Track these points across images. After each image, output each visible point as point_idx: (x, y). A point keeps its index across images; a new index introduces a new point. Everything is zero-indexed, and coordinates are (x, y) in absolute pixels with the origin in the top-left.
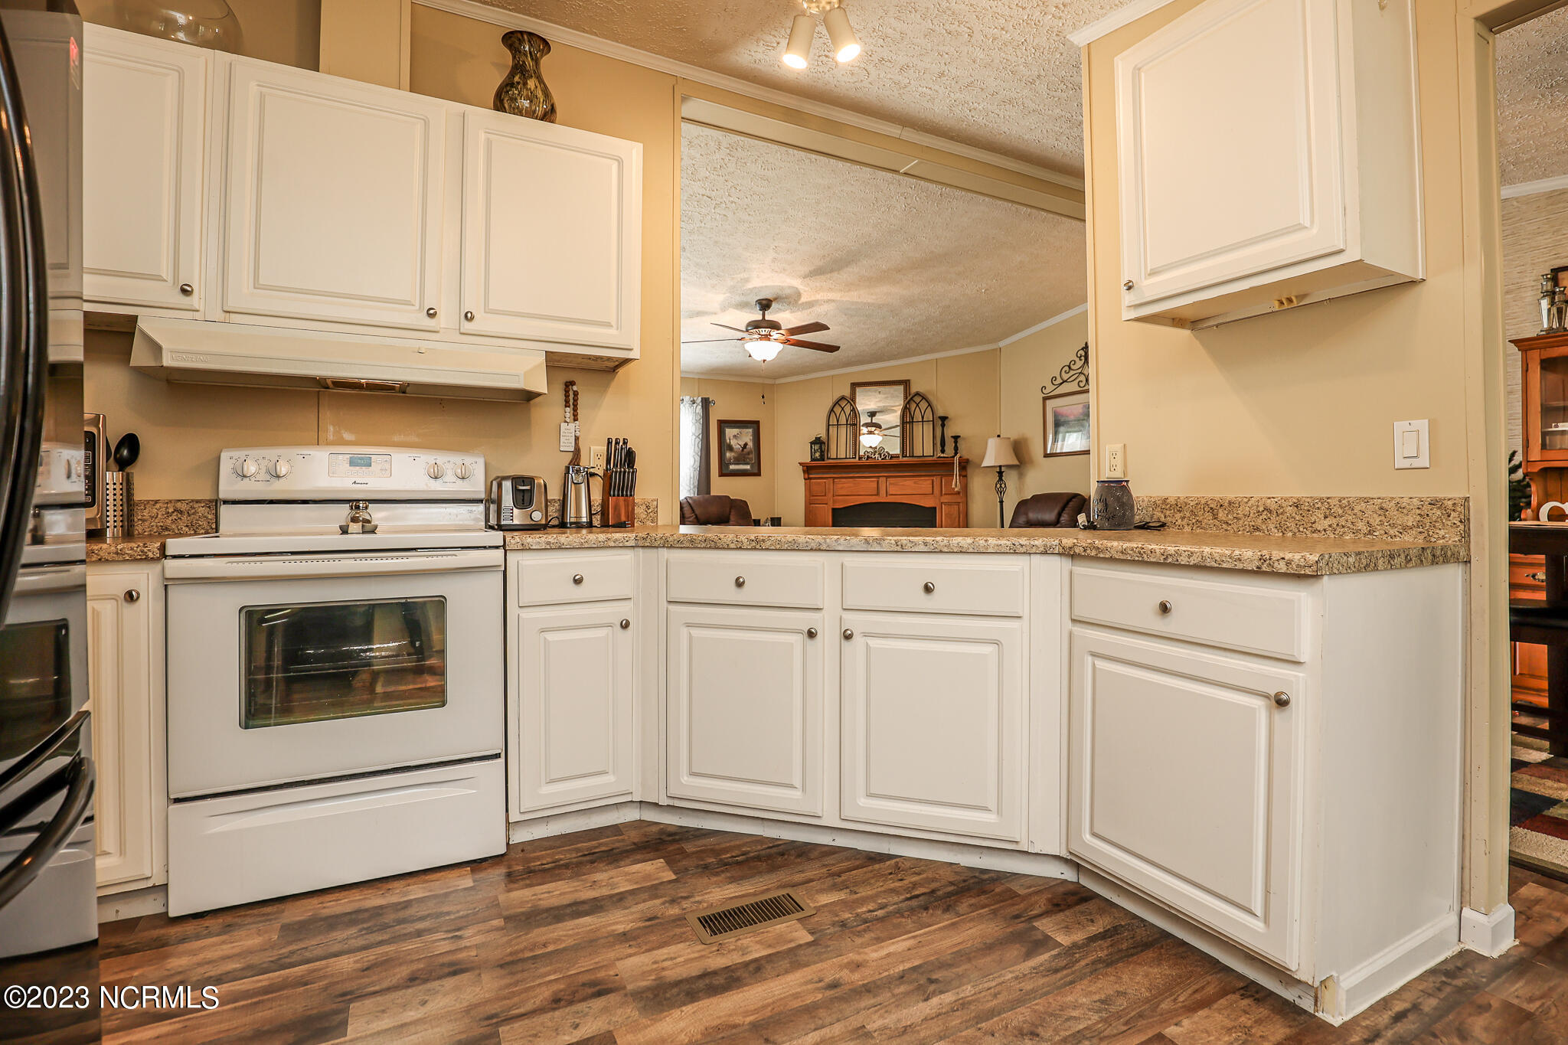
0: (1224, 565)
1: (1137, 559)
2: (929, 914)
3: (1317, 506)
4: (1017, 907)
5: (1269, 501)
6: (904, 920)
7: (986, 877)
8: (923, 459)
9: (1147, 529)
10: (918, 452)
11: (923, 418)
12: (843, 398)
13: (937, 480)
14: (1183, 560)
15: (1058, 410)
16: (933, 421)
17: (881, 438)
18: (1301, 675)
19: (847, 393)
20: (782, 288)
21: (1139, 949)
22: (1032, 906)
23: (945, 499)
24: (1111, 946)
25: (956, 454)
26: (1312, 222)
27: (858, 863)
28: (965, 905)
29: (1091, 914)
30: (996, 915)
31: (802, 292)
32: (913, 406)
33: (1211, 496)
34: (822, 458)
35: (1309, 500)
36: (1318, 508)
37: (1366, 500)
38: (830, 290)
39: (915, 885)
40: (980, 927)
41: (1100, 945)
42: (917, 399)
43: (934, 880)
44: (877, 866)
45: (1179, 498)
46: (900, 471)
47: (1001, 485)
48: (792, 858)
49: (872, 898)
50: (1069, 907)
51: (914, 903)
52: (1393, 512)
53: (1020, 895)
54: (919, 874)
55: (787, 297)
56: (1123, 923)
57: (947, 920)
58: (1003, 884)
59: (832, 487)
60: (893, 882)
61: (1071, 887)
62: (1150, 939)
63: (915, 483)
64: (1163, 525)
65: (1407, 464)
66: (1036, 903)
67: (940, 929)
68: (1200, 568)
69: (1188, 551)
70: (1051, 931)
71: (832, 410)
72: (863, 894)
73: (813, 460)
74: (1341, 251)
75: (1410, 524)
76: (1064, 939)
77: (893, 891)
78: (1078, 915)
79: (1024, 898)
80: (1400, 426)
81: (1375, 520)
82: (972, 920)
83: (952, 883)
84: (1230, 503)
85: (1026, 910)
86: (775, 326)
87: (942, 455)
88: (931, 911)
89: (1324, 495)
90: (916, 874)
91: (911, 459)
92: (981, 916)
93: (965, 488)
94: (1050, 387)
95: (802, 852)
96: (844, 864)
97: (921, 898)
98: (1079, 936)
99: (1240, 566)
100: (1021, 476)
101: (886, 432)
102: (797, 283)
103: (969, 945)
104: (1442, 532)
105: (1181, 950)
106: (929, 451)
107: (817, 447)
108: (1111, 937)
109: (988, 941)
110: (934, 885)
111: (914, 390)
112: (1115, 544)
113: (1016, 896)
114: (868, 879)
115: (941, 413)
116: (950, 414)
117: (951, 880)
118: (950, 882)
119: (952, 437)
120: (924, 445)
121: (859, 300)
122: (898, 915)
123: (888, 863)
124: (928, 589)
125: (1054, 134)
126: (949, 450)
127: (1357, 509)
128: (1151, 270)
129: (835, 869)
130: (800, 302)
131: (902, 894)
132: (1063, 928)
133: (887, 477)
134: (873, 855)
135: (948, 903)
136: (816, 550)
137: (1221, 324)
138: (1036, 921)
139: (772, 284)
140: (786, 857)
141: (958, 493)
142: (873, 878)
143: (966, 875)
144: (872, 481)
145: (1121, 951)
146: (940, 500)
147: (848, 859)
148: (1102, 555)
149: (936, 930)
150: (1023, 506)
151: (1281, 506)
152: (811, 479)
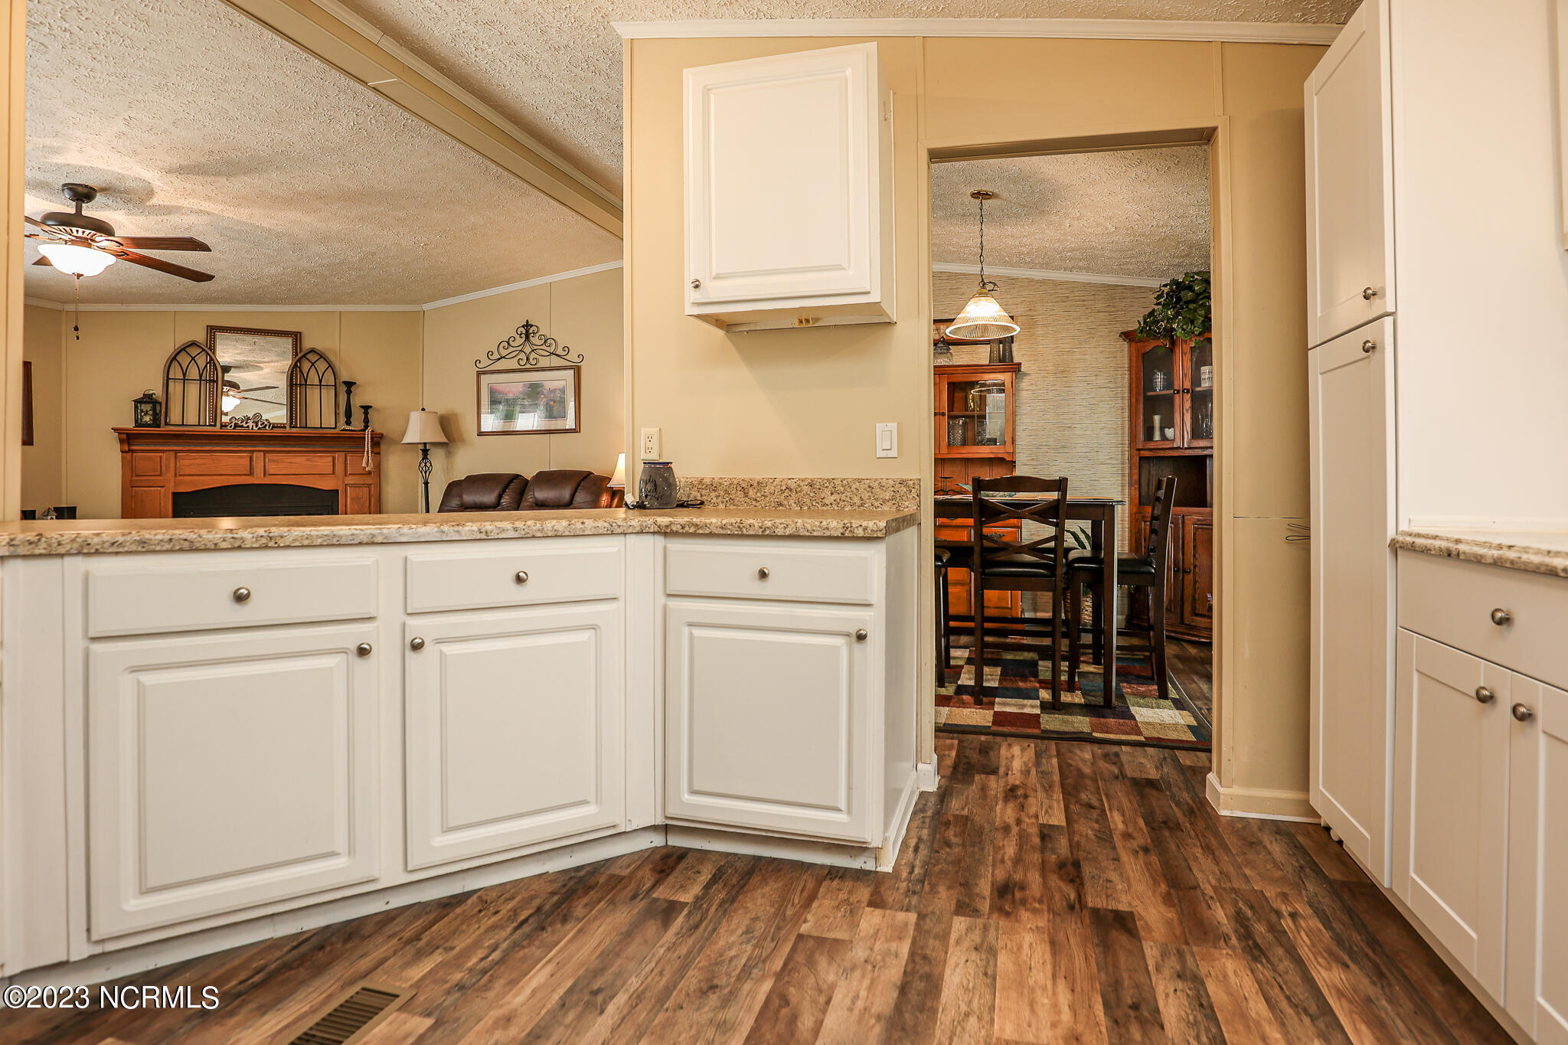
0: (815, 534)
1: (736, 533)
2: (549, 933)
3: (825, 485)
4: (629, 888)
5: (790, 482)
6: (526, 950)
7: (582, 873)
8: (321, 431)
9: (686, 507)
10: (313, 421)
11: (320, 381)
12: (193, 344)
13: (339, 457)
14: (780, 531)
15: (496, 386)
16: (335, 385)
17: (238, 402)
18: (872, 614)
19: (201, 337)
20: (121, 178)
21: (747, 878)
22: (641, 881)
23: (350, 480)
24: (725, 885)
25: (366, 427)
26: (849, 267)
27: (432, 916)
28: (580, 907)
29: (693, 867)
30: (614, 904)
31: (156, 189)
32: (306, 366)
33: (743, 477)
34: (156, 422)
35: (819, 480)
36: (827, 487)
37: (860, 481)
38: (208, 198)
39: (515, 912)
40: (609, 920)
41: (716, 889)
42: (313, 357)
43: (532, 898)
44: (459, 910)
45: (713, 479)
46: (285, 445)
47: (426, 463)
48: (339, 945)
49: (477, 944)
50: (673, 868)
51: (526, 929)
52: (877, 490)
53: (625, 877)
54: (512, 898)
55: (126, 191)
56: (723, 864)
57: (571, 930)
58: (603, 874)
59: (172, 465)
60: (490, 918)
61: (664, 851)
62: (749, 867)
63: (308, 460)
64: (702, 503)
65: (884, 454)
66: (643, 877)
67: (570, 941)
68: (795, 537)
69: (783, 523)
70: (671, 896)
71: (174, 358)
72: (463, 945)
73: (138, 423)
74: (868, 293)
75: (887, 498)
76: (686, 897)
77: (493, 928)
78: (685, 872)
79: (631, 877)
80: (880, 426)
81: (865, 496)
82: (596, 918)
83: (553, 893)
84: (758, 483)
85: (638, 887)
86: (104, 229)
87: (348, 428)
88: (549, 929)
89: (830, 477)
90: (509, 899)
91: (305, 431)
92: (601, 912)
93: (378, 466)
94: (485, 362)
95: (352, 933)
96: (415, 925)
97: (530, 921)
98: (696, 890)
99: (828, 533)
100: (449, 454)
101: (246, 395)
102: (151, 176)
103: (608, 943)
104: (906, 503)
105: (774, 866)
106: (329, 421)
107: (147, 407)
108: (720, 878)
109: (623, 930)
110: (536, 903)
111: (307, 344)
112: (714, 520)
113: (623, 879)
114: (458, 928)
115: (345, 376)
116: (358, 378)
117: (550, 890)
118: (550, 893)
119: (361, 406)
120: (322, 412)
121: (249, 221)
122: (517, 949)
123: (470, 902)
124: (519, 580)
125: (555, 106)
126: (357, 423)
127: (854, 487)
128: (717, 274)
129: (407, 935)
130: (147, 204)
131: (508, 926)
132: (679, 888)
133: (265, 452)
134: (446, 901)
135: (562, 913)
136: (367, 544)
137: (750, 331)
138: (654, 892)
139: (106, 168)
140: (328, 948)
141: (369, 473)
142: (462, 924)
143: (562, 879)
144: (241, 457)
145: (734, 886)
146: (343, 481)
147: (416, 917)
148: (701, 531)
149: (566, 945)
150: (454, 488)
151: (799, 486)
152: (133, 451)
